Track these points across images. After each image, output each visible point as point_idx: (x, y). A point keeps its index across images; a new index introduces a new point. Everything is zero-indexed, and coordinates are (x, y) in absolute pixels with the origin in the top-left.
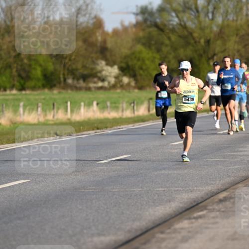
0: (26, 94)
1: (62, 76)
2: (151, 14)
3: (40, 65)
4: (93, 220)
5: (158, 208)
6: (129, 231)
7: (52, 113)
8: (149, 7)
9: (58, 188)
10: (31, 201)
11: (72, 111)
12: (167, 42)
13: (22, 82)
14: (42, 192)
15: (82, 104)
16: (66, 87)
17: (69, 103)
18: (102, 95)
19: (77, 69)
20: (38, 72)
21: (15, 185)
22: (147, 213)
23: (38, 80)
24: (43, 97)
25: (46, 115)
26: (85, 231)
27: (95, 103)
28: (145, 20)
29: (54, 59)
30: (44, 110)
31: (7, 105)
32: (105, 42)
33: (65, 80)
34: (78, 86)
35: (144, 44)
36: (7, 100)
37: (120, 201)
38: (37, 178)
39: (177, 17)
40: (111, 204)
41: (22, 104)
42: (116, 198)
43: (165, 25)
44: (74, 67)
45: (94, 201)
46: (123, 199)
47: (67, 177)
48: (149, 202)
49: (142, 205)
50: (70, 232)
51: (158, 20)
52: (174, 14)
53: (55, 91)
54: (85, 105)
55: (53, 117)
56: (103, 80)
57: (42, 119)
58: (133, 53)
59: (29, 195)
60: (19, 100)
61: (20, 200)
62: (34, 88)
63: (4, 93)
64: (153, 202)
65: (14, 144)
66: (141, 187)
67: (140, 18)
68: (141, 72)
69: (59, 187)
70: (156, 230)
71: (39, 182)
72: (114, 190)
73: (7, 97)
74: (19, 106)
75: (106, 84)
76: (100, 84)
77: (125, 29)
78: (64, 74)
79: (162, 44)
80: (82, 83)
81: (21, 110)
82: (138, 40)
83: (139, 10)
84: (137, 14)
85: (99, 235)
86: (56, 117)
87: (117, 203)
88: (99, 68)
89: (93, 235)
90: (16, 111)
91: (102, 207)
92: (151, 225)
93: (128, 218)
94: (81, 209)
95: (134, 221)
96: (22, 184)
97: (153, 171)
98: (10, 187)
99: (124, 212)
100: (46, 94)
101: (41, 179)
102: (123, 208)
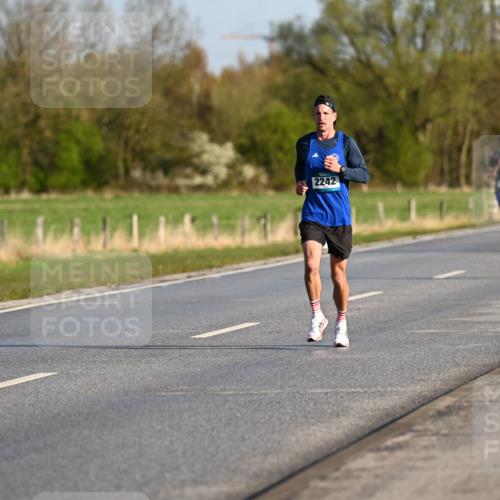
0: (48, 201)
1: (120, 164)
2: (300, 38)
3: (78, 142)
4: (184, 453)
5: (315, 428)
6: (256, 475)
7: (102, 238)
8: (297, 26)
9: (114, 389)
10: (59, 414)
11: (141, 235)
13: (41, 175)
14: (81, 398)
15: (162, 219)
16: (129, 185)
17: (135, 218)
18: (201, 202)
19: (151, 151)
20: (73, 157)
21: (27, 382)
22: (293, 438)
23: (74, 171)
24: (82, 205)
25: (88, 242)
26: (168, 475)
27: (187, 218)
28: (288, 52)
29: (105, 129)
30: (85, 233)
31: (11, 222)
32: (207, 94)
33: (127, 171)
34: (154, 183)
35: (285, 100)
36: (11, 212)
37: (238, 415)
38: (72, 368)
39: (353, 43)
40: (221, 420)
41: (40, 220)
42: (230, 409)
43: (328, 61)
44: (145, 145)
45: (186, 415)
46: (244, 411)
47: (131, 366)
48: (296, 416)
49: (282, 423)
50: (138, 477)
51: (314, 52)
52: (345, 40)
53: (108, 195)
54: (167, 222)
55: (105, 244)
56: (204, 172)
57: (81, 251)
58: (264, 118)
59: (56, 403)
60: (36, 212)
61: (37, 412)
62: (64, 189)
63: (6, 197)
64: (306, 417)
65: (25, 301)
66: (281, 387)
67: (277, 47)
68: (280, 155)
69: (115, 387)
70: (310, 472)
71: (76, 376)
72: (226, 393)
73: (11, 207)
74: (34, 224)
75: (209, 180)
76: (198, 180)
77: (248, 70)
78: (125, 160)
80: (161, 179)
81: (39, 231)
82: (273, 91)
83: (276, 32)
84: (271, 40)
85: (196, 482)
86: (109, 247)
87: (231, 419)
88: (195, 147)
89: (183, 484)
90: (29, 234)
91: (201, 426)
92: (299, 462)
93: (254, 449)
94: (159, 431)
95: (266, 454)
96: (42, 380)
97: (304, 354)
98: (17, 386)
99: (246, 436)
100: (89, 199)
101: (79, 370)
102: (243, 429)
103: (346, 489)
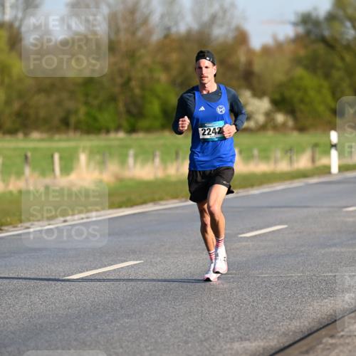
0: (138, 139)
2: (316, 23)
3: (158, 97)
4: (233, 319)
5: (326, 300)
6: (285, 334)
8: (314, 14)
9: (183, 273)
10: (144, 291)
12: (339, 63)
13: (132, 120)
20: (155, 107)
21: (122, 268)
22: (311, 308)
23: (155, 118)
24: (161, 142)
25: (165, 168)
26: (221, 334)
28: (308, 33)
30: (164, 161)
31: (111, 154)
32: (250, 63)
35: (307, 68)
36: (110, 147)
37: (272, 291)
38: (153, 258)
39: (354, 27)
40: (259, 295)
42: (266, 287)
43: (336, 40)
45: (234, 291)
46: (276, 288)
47: (195, 257)
48: (313, 292)
49: (303, 297)
50: (200, 335)
51: (327, 33)
52: (348, 24)
55: (178, 170)
56: (248, 119)
57: (160, 174)
58: (291, 80)
60: (128, 147)
61: (129, 289)
62: (149, 130)
63: (106, 137)
64: (319, 293)
66: (302, 272)
67: (301, 30)
68: (302, 107)
69: (184, 271)
70: (323, 332)
71: (156, 263)
72: (263, 276)
74: (126, 155)
75: (251, 124)
77: (279, 46)
79: (332, 66)
81: (131, 161)
82: (297, 61)
83: (299, 19)
84: (295, 24)
85: (241, 339)
87: (267, 294)
89: (232, 340)
90: (123, 162)
91: (246, 299)
92: (316, 326)
93: (283, 316)
94: (216, 302)
95: (291, 319)
96: (132, 266)
97: (319, 248)
99: (278, 307)
100: (166, 137)
101: (159, 259)
102: (275, 302)
103: (348, 344)
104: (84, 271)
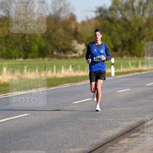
0: (28, 61)
1: (50, 50)
2: (105, 12)
3: (37, 43)
4: (70, 138)
5: (110, 131)
6: (92, 145)
7: (44, 73)
8: (104, 8)
9: (48, 119)
10: (31, 127)
11: (57, 72)
12: (115, 29)
13: (26, 53)
14: (38, 122)
15: (63, 67)
16: (53, 56)
17: (55, 67)
18: (75, 61)
19: (59, 46)
20: (36, 48)
21: (21, 117)
22: (103, 134)
23: (36, 52)
24: (38, 63)
25: (40, 74)
26: (64, 145)
27: (70, 67)
28: (101, 16)
29: (45, 40)
30: (39, 71)
31: (17, 68)
32: (76, 29)
33: (52, 52)
34: (60, 56)
36: (17, 65)
37: (86, 127)
39: (121, 13)
40: (81, 128)
41: (26, 67)
42: (84, 125)
43: (113, 19)
44: (58, 44)
45: (70, 127)
46: (88, 125)
48: (104, 127)
49: (100, 129)
50: (55, 146)
51: (109, 16)
52: (119, 12)
53: (46, 59)
54: (64, 68)
55: (45, 75)
56: (76, 52)
57: (38, 76)
59: (30, 123)
60: (24, 65)
61: (25, 126)
62: (33, 57)
63: (15, 60)
64: (107, 127)
66: (99, 118)
67: (98, 14)
70: (108, 144)
72: (82, 120)
73: (17, 63)
74: (24, 68)
75: (77, 55)
76: (74, 55)
77: (89, 21)
78: (51, 49)
79: (112, 30)
80: (62, 54)
81: (25, 71)
83: (98, 10)
84: (96, 12)
85: (73, 147)
86: (47, 75)
87: (84, 128)
88: (73, 45)
89: (69, 148)
90: (22, 71)
91: (75, 130)
92: (105, 141)
93: (91, 137)
94: (62, 132)
95: (94, 139)
96: (26, 116)
97: (106, 108)
98: (18, 118)
99: (89, 133)
100: (41, 61)
101: (38, 113)
102: (88, 131)
103: (119, 149)
104: (5, 118)
